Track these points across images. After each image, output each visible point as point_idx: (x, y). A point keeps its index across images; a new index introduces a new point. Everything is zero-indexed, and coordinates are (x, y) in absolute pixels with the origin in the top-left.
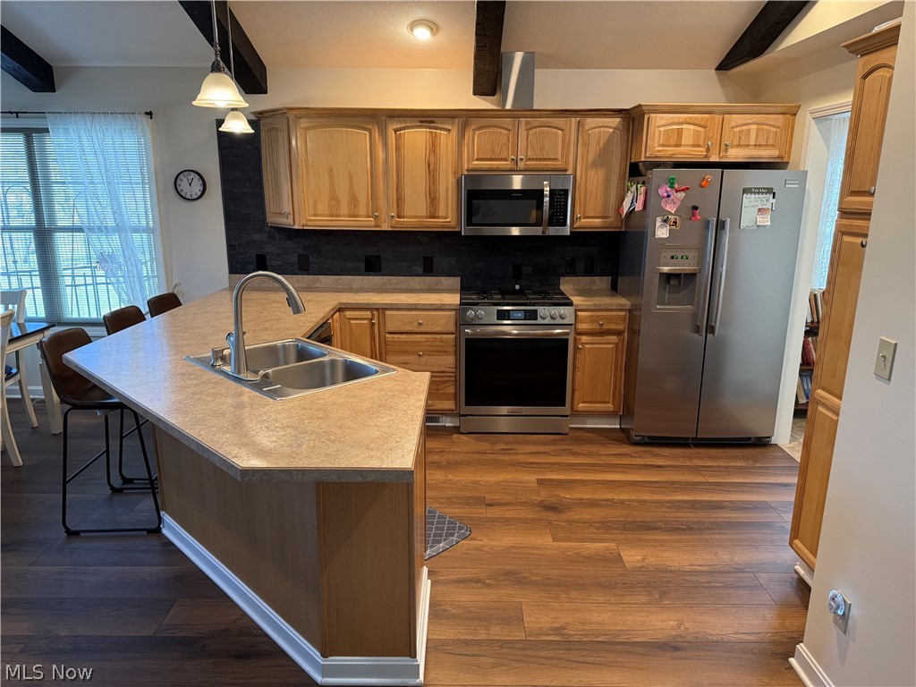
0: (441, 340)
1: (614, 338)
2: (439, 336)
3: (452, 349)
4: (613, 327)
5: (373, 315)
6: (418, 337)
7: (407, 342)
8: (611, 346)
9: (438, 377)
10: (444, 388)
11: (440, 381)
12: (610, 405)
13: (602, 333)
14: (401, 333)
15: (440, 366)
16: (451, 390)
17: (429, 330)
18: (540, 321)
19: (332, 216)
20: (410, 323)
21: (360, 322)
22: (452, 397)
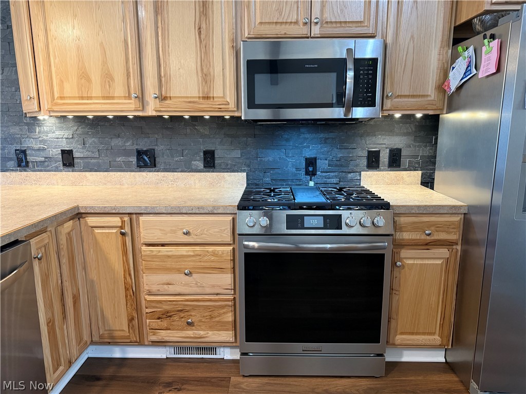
0: (214, 254)
1: (444, 252)
2: (211, 249)
3: (229, 265)
4: (443, 236)
5: (123, 222)
6: (183, 250)
7: (169, 257)
8: (439, 262)
9: (210, 300)
10: (220, 315)
11: (214, 306)
12: (437, 337)
13: (428, 245)
14: (163, 245)
15: (213, 286)
16: (229, 317)
17: (199, 241)
18: (345, 230)
19: (82, 98)
20: (174, 232)
21: (107, 231)
22: (230, 326)
